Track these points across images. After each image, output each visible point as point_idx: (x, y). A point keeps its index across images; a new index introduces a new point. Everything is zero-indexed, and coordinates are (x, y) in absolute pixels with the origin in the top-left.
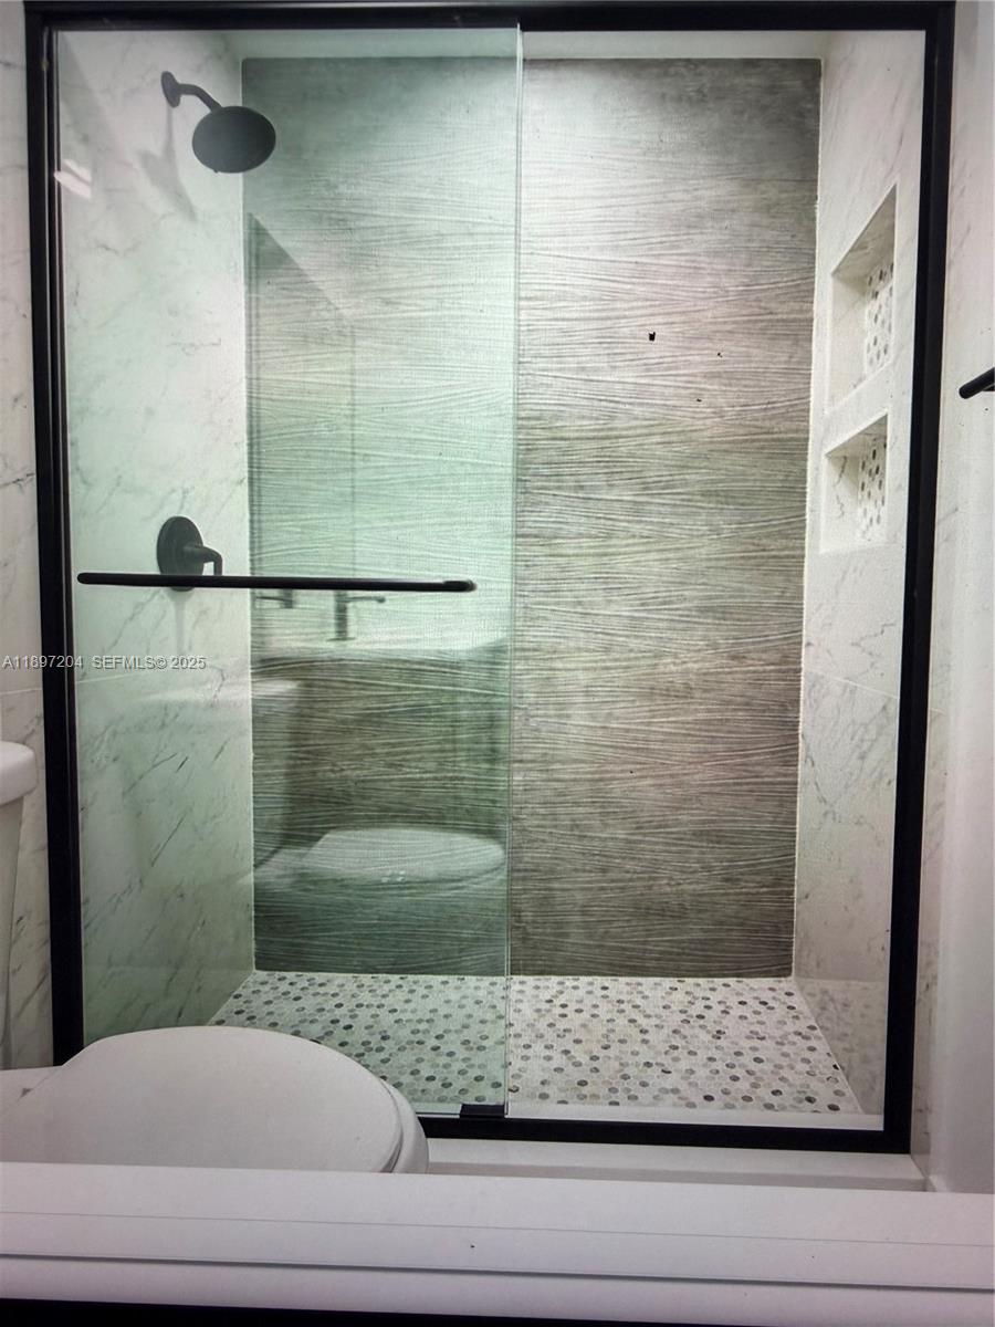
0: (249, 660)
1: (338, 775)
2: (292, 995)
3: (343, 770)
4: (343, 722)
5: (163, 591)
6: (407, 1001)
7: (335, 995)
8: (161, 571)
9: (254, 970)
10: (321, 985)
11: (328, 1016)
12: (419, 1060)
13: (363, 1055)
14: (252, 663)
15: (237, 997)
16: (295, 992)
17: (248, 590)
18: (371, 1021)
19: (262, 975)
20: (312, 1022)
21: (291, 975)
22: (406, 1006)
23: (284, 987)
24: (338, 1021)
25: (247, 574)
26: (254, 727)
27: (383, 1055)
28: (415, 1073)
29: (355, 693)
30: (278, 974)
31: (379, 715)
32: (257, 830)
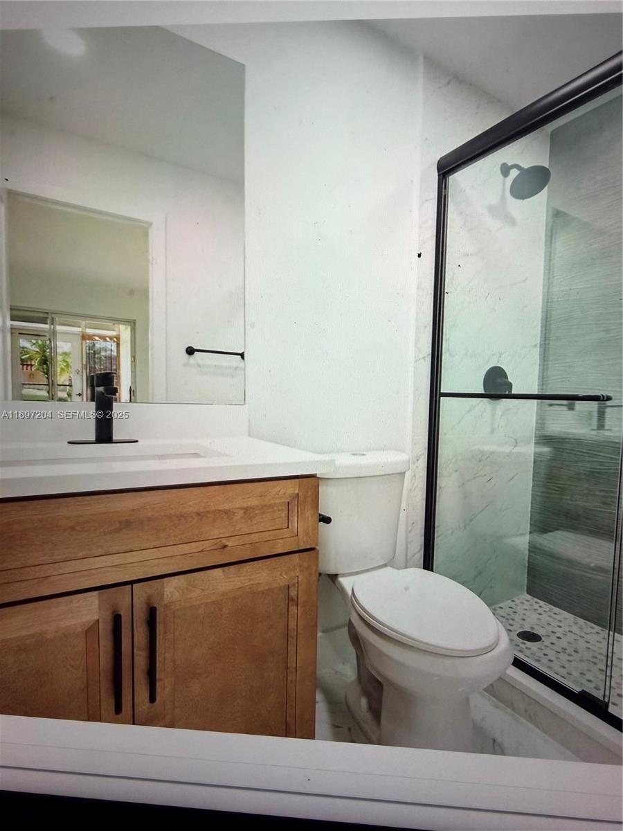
0: (534, 435)
1: (573, 503)
2: (539, 611)
3: (576, 501)
4: (579, 474)
5: (485, 400)
6: (599, 642)
7: (560, 621)
8: (485, 391)
9: (525, 593)
10: (555, 614)
11: (551, 629)
12: (589, 671)
13: (559, 653)
14: (535, 437)
15: (513, 601)
16: (540, 611)
17: (536, 400)
18: (572, 641)
19: (528, 597)
20: (542, 627)
21: (542, 603)
22: (597, 644)
23: (536, 606)
24: (555, 633)
25: (536, 392)
26: (534, 470)
27: (570, 658)
28: (582, 674)
29: (587, 459)
30: (536, 600)
31: (599, 473)
32: (532, 523)
